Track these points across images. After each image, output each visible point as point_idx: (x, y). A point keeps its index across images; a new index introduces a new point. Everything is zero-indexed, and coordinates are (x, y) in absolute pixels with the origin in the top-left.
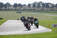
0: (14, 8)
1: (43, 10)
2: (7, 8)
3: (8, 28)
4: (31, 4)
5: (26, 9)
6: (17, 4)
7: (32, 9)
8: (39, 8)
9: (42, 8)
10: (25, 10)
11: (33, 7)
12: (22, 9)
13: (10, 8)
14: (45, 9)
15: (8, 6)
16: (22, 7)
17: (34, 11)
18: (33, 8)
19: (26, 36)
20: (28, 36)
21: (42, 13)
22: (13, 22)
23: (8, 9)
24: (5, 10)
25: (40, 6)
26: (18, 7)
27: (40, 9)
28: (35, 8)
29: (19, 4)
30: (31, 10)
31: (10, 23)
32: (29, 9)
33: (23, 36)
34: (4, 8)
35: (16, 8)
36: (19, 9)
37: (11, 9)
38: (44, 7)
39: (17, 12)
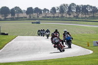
0: (28, 16)
1: (77, 17)
2: (16, 16)
3: (18, 50)
4: (56, 8)
5: (48, 17)
6: (32, 8)
7: (58, 17)
8: (70, 15)
9: (75, 14)
10: (46, 18)
11: (60, 13)
12: (40, 17)
13: (21, 15)
14: (80, 15)
15: (17, 13)
16: (41, 13)
17: (62, 19)
18: (60, 15)
19: (49, 62)
20: (51, 62)
21: (76, 23)
22: (26, 40)
23: (18, 18)
24: (12, 19)
25: (71, 11)
26: (34, 14)
27: (72, 16)
28: (64, 15)
29: (37, 9)
30: (56, 19)
31: (20, 42)
32: (54, 17)
33: (44, 62)
34: (10, 16)
35: (31, 15)
36: (36, 17)
37: (22, 18)
38: (79, 12)
39: (32, 23)
